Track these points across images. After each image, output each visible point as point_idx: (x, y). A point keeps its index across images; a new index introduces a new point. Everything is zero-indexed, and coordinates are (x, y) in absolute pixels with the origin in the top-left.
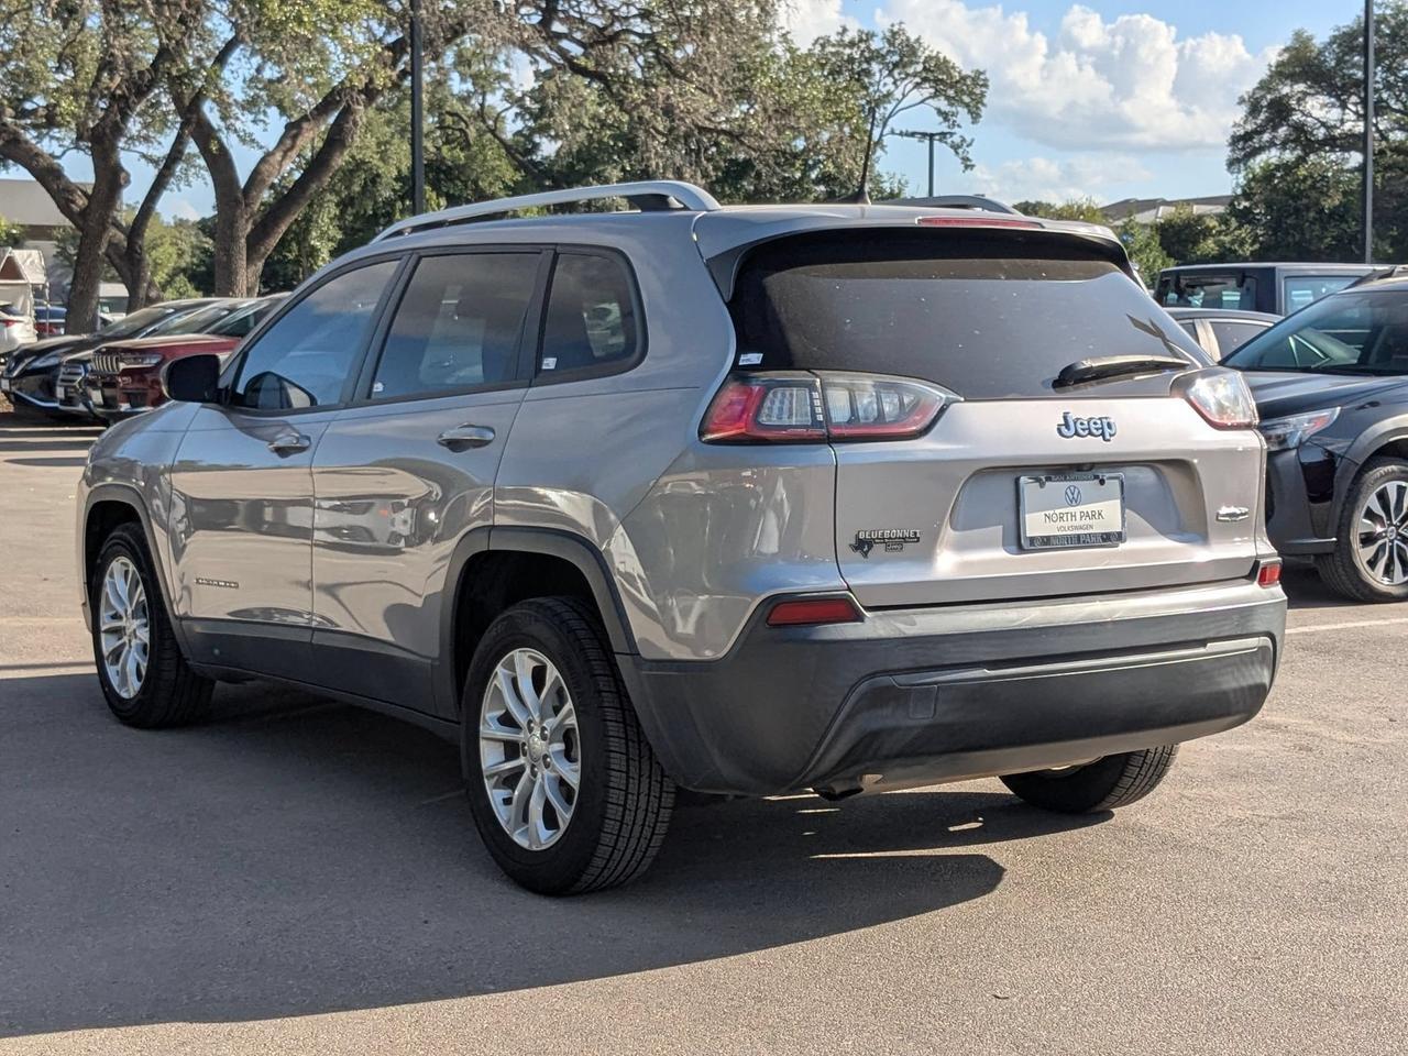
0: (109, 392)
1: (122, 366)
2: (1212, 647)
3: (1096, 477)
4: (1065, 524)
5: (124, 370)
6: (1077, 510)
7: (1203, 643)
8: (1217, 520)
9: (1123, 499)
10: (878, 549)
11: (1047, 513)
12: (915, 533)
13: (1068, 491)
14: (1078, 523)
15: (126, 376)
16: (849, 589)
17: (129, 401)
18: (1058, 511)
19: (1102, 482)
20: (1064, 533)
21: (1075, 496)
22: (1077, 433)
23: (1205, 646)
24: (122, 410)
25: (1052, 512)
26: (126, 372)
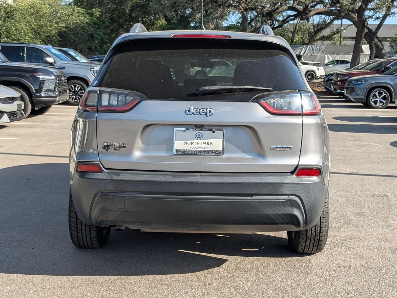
0: (335, 86)
1: (339, 79)
2: (255, 197)
3: (211, 130)
4: (194, 146)
5: (339, 80)
6: (200, 141)
7: (252, 195)
8: (271, 148)
9: (223, 139)
10: (111, 149)
11: (186, 141)
12: (124, 145)
13: (197, 134)
14: (200, 146)
15: (340, 82)
16: (100, 162)
17: (340, 89)
18: (191, 141)
19: (214, 132)
20: (194, 149)
21: (200, 136)
22: (193, 113)
23: (253, 196)
24: (338, 92)
25: (188, 141)
26: (340, 81)
